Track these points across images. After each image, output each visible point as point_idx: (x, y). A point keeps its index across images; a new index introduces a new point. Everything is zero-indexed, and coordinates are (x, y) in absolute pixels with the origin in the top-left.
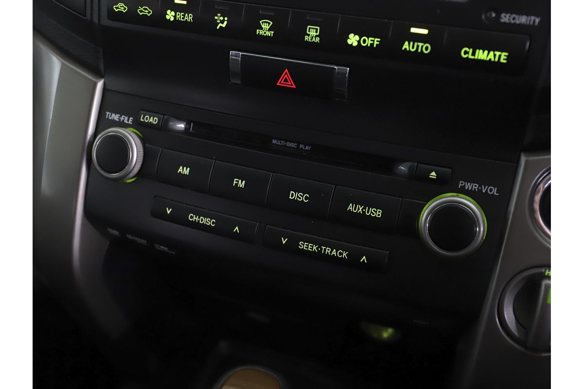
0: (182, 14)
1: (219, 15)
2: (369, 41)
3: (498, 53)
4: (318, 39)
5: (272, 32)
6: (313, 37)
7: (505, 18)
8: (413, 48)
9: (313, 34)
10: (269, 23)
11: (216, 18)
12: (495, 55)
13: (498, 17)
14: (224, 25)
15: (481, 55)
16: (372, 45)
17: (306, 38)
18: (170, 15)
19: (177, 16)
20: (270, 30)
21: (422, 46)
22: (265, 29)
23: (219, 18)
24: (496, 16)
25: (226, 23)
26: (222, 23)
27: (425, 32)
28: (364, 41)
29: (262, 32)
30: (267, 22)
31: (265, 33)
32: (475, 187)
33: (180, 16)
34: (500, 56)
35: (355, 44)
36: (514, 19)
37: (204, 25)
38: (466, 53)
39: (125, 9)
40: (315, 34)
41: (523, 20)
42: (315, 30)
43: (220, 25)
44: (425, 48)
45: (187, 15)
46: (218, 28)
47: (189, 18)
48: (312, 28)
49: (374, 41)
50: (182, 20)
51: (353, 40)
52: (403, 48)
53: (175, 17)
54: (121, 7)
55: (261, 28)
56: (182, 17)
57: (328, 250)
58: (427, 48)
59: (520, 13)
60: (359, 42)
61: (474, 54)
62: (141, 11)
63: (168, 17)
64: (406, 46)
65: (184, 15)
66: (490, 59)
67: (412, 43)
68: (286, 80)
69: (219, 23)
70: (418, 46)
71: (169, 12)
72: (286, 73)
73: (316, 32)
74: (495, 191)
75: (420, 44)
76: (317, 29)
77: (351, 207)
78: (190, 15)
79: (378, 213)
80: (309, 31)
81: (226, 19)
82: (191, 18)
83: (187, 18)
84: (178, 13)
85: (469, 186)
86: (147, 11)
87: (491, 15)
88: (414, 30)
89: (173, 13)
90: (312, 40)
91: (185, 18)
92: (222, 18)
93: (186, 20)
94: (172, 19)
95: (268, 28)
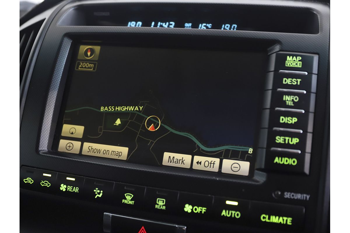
0: (71, 187)
1: (97, 189)
2: (199, 210)
3: (285, 218)
4: (164, 208)
5: (133, 202)
6: (161, 206)
7: (287, 195)
8: (229, 214)
9: (161, 204)
10: (131, 196)
11: (95, 191)
12: (283, 220)
13: (283, 194)
14: (100, 196)
15: (275, 219)
16: (201, 212)
17: (156, 206)
18: (63, 187)
19: (68, 188)
20: (131, 200)
21: (235, 214)
22: (128, 199)
23: (97, 191)
24: (281, 193)
25: (101, 194)
26: (99, 194)
27: (236, 203)
28: (196, 209)
29: (126, 202)
30: (130, 195)
31: (128, 202)
33: (70, 188)
34: (287, 220)
35: (190, 211)
36: (293, 196)
38: (264, 218)
39: (32, 181)
40: (162, 204)
41: (299, 196)
42: (162, 201)
43: (97, 195)
44: (237, 214)
45: (74, 188)
46: (96, 197)
47: (76, 190)
48: (160, 200)
49: (202, 209)
50: (71, 191)
51: (188, 208)
52: (222, 214)
53: (66, 189)
54: (29, 180)
55: (126, 199)
56: (71, 189)
58: (238, 215)
59: (297, 192)
60: (192, 210)
61: (269, 219)
62: (43, 184)
63: (61, 189)
64: (224, 213)
65: (73, 188)
66: (280, 222)
67: (227, 211)
69: (96, 194)
70: (232, 213)
71: (62, 185)
72: (143, 229)
73: (163, 203)
75: (233, 212)
76: (163, 201)
78: (77, 188)
80: (158, 202)
81: (102, 192)
82: (78, 190)
83: (75, 190)
84: (68, 186)
86: (47, 184)
87: (278, 193)
88: (228, 202)
89: (65, 186)
90: (160, 208)
91: (74, 190)
92: (99, 191)
93: (74, 191)
94: (64, 190)
95: (130, 199)
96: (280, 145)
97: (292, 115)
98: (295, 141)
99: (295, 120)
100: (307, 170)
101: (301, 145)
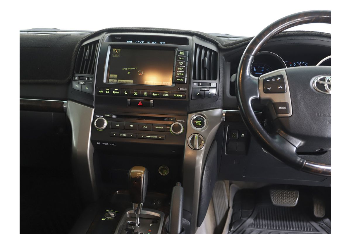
4: (147, 95)
5: (137, 94)
13: (180, 89)
14: (126, 94)
18: (114, 92)
23: (125, 92)
26: (126, 93)
27: (167, 92)
29: (135, 94)
30: (136, 92)
32: (180, 121)
33: (116, 92)
34: (181, 96)
36: (182, 89)
37: (122, 94)
38: (175, 95)
41: (184, 89)
47: (118, 93)
52: (163, 95)
54: (101, 91)
57: (152, 137)
58: (168, 95)
66: (179, 96)
67: (165, 94)
68: (140, 104)
72: (140, 102)
74: (184, 121)
76: (146, 93)
77: (156, 127)
79: (162, 128)
85: (179, 121)
86: (108, 92)
87: (178, 89)
88: (165, 92)
90: (145, 95)
96: (178, 76)
97: (181, 67)
98: (183, 74)
99: (182, 69)
100: (186, 82)
101: (184, 76)
